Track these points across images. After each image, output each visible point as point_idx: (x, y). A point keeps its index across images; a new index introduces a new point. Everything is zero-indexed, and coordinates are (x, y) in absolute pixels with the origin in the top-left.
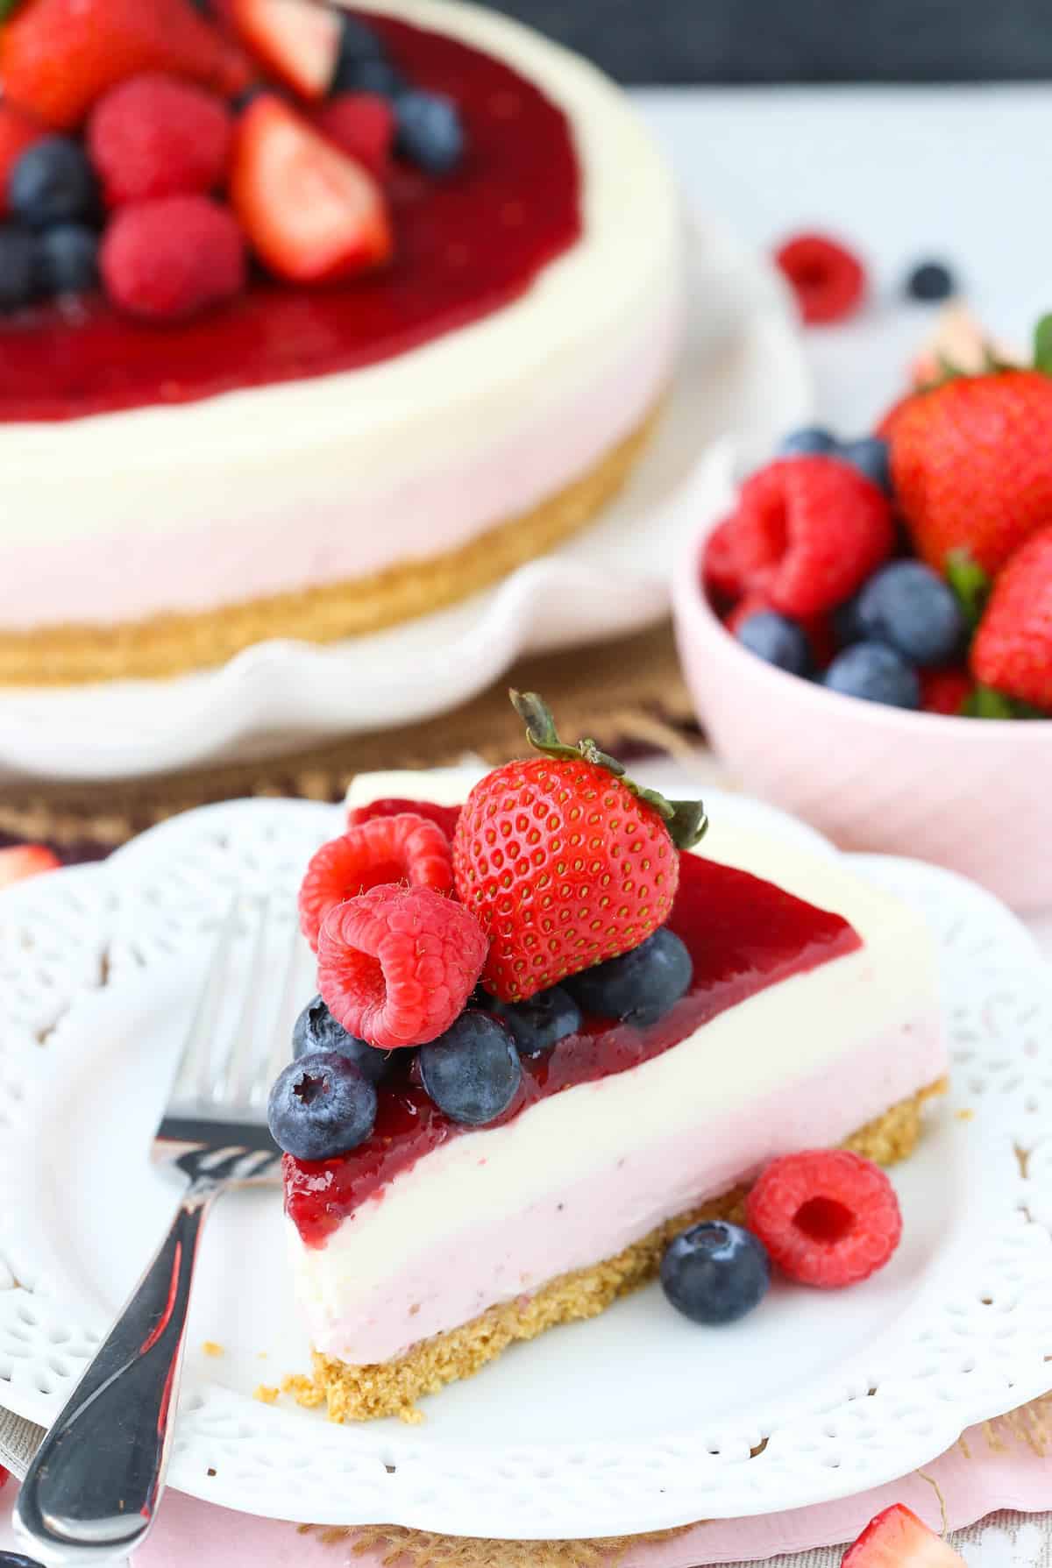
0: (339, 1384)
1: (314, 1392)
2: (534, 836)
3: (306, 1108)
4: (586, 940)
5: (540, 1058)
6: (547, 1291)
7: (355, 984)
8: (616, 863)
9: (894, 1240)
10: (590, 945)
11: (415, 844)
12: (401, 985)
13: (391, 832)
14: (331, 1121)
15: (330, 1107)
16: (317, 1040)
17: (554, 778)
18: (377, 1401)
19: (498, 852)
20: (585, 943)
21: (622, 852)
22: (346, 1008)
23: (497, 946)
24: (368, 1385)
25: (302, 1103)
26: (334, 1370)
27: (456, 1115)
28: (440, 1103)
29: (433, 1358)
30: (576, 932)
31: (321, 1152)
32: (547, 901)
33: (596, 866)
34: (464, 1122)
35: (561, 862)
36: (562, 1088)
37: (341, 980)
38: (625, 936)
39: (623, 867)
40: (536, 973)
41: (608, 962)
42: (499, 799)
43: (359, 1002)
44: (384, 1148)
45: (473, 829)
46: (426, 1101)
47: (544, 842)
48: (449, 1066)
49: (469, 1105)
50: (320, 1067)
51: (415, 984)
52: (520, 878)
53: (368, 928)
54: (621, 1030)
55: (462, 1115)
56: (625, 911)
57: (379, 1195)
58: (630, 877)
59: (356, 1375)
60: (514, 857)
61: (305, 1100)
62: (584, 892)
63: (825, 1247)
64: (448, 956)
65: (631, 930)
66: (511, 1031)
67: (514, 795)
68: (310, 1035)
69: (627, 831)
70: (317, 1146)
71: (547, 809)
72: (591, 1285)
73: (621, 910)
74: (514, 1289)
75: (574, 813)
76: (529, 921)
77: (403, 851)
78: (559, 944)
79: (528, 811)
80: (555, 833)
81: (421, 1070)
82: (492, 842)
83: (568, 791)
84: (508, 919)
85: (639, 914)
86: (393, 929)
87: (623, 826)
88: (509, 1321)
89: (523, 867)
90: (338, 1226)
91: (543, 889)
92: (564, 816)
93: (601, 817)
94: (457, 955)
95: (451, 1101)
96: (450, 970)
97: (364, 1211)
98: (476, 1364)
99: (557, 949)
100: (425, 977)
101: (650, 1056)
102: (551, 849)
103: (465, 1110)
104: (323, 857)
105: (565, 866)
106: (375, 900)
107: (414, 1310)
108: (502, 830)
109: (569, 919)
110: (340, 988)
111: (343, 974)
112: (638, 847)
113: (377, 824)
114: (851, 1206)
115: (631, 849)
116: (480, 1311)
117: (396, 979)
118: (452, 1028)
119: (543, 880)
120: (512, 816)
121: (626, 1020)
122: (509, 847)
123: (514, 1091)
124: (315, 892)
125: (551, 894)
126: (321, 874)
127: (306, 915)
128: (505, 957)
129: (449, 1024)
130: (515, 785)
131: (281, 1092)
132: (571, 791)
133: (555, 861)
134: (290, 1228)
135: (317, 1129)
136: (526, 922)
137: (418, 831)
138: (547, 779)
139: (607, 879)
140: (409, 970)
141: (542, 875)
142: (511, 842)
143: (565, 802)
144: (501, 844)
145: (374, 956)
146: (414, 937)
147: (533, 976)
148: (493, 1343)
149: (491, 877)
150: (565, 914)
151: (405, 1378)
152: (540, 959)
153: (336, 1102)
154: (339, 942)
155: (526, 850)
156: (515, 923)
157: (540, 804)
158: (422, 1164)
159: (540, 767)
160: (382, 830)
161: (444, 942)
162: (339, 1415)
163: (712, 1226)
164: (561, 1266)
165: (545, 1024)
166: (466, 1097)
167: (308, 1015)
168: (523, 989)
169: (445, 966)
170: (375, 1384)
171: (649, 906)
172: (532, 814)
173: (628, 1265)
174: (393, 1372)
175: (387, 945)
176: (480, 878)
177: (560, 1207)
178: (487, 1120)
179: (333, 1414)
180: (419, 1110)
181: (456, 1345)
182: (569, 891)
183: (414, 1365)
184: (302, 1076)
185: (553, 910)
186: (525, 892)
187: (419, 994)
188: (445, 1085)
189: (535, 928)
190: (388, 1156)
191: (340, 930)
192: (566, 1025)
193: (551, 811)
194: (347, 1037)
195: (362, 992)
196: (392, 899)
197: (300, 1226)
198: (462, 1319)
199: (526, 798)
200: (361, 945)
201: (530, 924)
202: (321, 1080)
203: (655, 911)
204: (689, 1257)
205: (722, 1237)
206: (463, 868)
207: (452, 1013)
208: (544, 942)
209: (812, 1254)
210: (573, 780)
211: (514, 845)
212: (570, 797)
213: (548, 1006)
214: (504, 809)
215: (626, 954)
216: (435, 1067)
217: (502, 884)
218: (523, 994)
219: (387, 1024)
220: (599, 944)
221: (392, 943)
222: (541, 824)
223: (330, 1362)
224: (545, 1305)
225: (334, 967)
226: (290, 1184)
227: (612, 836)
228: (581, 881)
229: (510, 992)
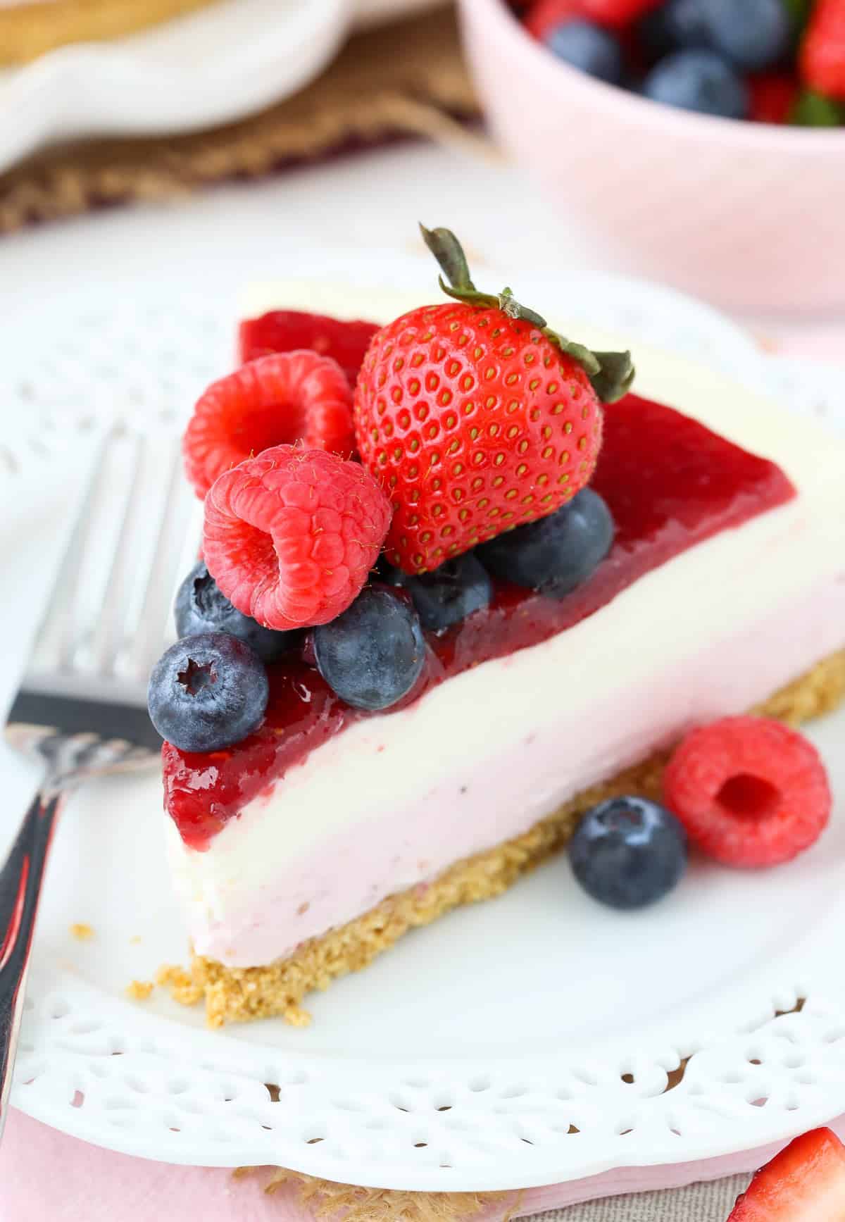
0: (220, 985)
1: (192, 989)
2: (445, 397)
3: (192, 698)
4: (500, 509)
5: (444, 637)
6: (446, 877)
7: (245, 557)
8: (535, 427)
9: (823, 820)
10: (505, 514)
11: (312, 387)
12: (296, 566)
13: (286, 373)
14: (219, 714)
15: (218, 699)
16: (202, 613)
17: (470, 332)
18: (260, 1002)
19: (404, 412)
20: (499, 512)
21: (542, 416)
22: (235, 584)
23: (401, 517)
24: (251, 987)
25: (187, 692)
26: (214, 970)
27: (352, 701)
28: (335, 688)
29: (322, 954)
30: (489, 501)
31: (206, 746)
32: (458, 469)
33: (513, 432)
34: (361, 708)
35: (475, 427)
36: (469, 666)
37: (229, 552)
38: (541, 504)
39: (543, 431)
40: (444, 544)
41: (522, 527)
42: (406, 352)
43: (250, 576)
44: (275, 741)
45: (376, 385)
46: (320, 685)
47: (455, 404)
48: (347, 649)
49: (367, 691)
50: (208, 651)
51: (311, 565)
52: (429, 443)
53: (260, 501)
54: (534, 600)
55: (360, 701)
56: (543, 479)
57: (269, 792)
58: (550, 443)
59: (238, 976)
60: (423, 419)
61: (191, 690)
62: (500, 459)
63: (747, 827)
64: (347, 530)
65: (550, 498)
66: (417, 608)
67: (425, 350)
68: (195, 607)
69: (548, 392)
70: (202, 740)
71: (460, 366)
72: (495, 865)
73: (538, 478)
74: (411, 877)
75: (490, 372)
76: (437, 490)
77: (299, 394)
78: (470, 514)
79: (439, 368)
80: (468, 393)
81: (315, 649)
82: (398, 400)
83: (483, 346)
84: (413, 486)
85: (559, 482)
86: (287, 503)
87: (543, 386)
88: (406, 910)
89: (432, 431)
90: (222, 827)
91: (454, 455)
92: (480, 376)
93: (520, 378)
94: (356, 527)
95: (347, 687)
96: (349, 548)
97: (251, 810)
98: (369, 956)
99: (468, 519)
100: (323, 557)
101: (565, 627)
102: (463, 412)
103: (363, 697)
104: (211, 399)
105: (478, 431)
106: (266, 466)
107: (303, 909)
108: (409, 389)
109: (482, 488)
110: (228, 562)
111: (231, 546)
112: (560, 408)
113: (270, 363)
114: (778, 783)
115: (552, 411)
116: (374, 903)
117: (289, 561)
118: (352, 608)
119: (454, 445)
120: (421, 373)
121: (540, 592)
122: (417, 407)
123: (417, 675)
124: (201, 438)
125: (462, 461)
126: (207, 417)
127: (192, 463)
128: (410, 528)
129: (348, 604)
130: (425, 337)
131: (164, 678)
132: (487, 346)
133: (468, 426)
134: (169, 829)
135: (203, 722)
136: (434, 491)
137: (316, 372)
138: (460, 333)
139: (525, 445)
140: (305, 550)
141: (453, 440)
142: (419, 403)
143: (480, 360)
144: (408, 403)
145: (266, 531)
146: (310, 513)
147: (441, 547)
148: (388, 933)
149: (396, 439)
150: (478, 483)
151: (290, 980)
152: (448, 530)
153: (224, 693)
154: (228, 514)
155: (435, 412)
156: (423, 493)
157: (452, 361)
158: (316, 756)
159: (452, 315)
160: (276, 370)
161: (344, 516)
162: (219, 1018)
163: (624, 805)
164: (462, 848)
165: (452, 599)
166: (365, 683)
167: (192, 583)
168: (430, 561)
169: (345, 542)
170: (259, 985)
171: (570, 473)
172: (443, 372)
173: (535, 842)
174: (278, 972)
175: (280, 522)
176: (384, 440)
177: (463, 790)
178: (386, 706)
179: (212, 1017)
180: (315, 695)
181: (346, 939)
182: (482, 459)
183: (300, 963)
184: (186, 663)
185: (464, 479)
186: (434, 459)
187: (317, 575)
188: (342, 670)
189: (444, 496)
190: (280, 749)
191: (227, 502)
192: (476, 599)
193: (464, 370)
194: (236, 612)
195: (253, 567)
196: (286, 465)
197: (179, 825)
198: (354, 913)
199: (436, 354)
200: (252, 521)
201: (438, 493)
202: (207, 668)
203: (577, 477)
204: (601, 841)
205: (636, 818)
206: (366, 426)
207: (352, 592)
208: (453, 513)
209: (733, 833)
210: (489, 333)
211: (423, 405)
212: (486, 354)
213: (455, 577)
214: (412, 366)
215: (541, 520)
216: (332, 649)
217: (409, 448)
218: (429, 567)
219: (280, 607)
220: (513, 512)
221: (285, 520)
222: (453, 383)
223: (209, 961)
224: (442, 890)
225: (221, 539)
226: (171, 778)
227: (534, 397)
228: (495, 448)
229: (414, 564)
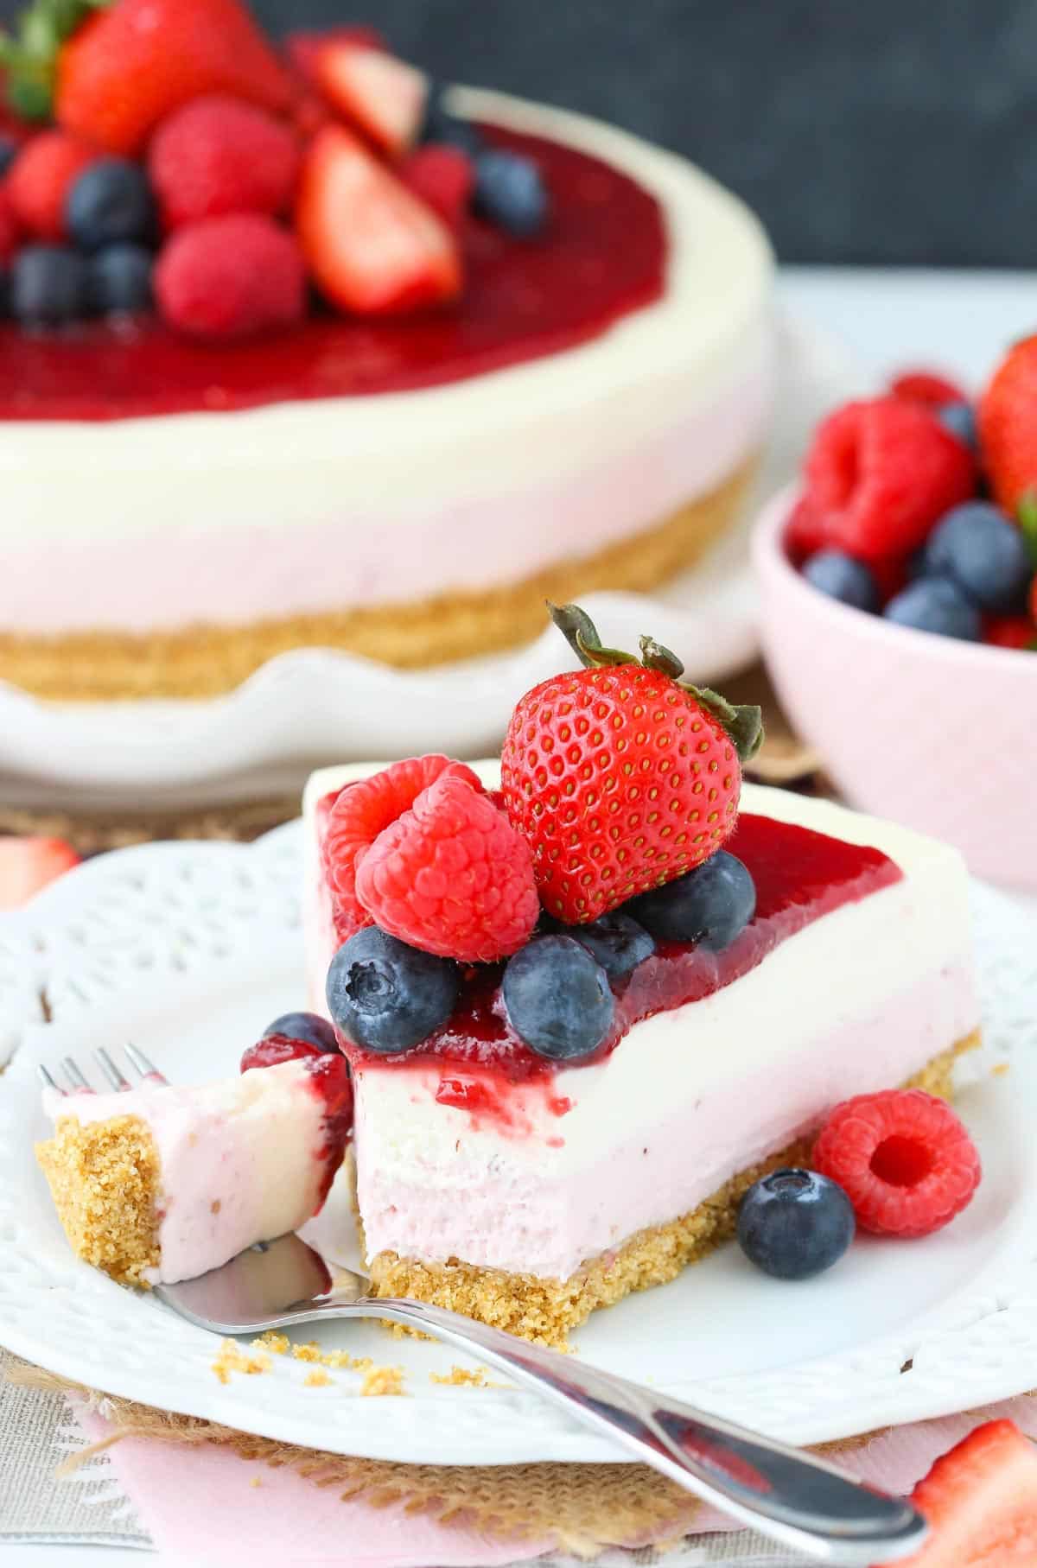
2: (597, 738)
4: (655, 849)
6: (629, 1248)
8: (684, 763)
10: (660, 855)
17: (612, 681)
19: (557, 759)
20: (655, 852)
21: (691, 756)
30: (645, 840)
32: (615, 806)
33: (665, 766)
35: (628, 763)
38: (693, 847)
39: (692, 767)
40: (605, 888)
41: (673, 881)
42: (553, 704)
45: (525, 741)
47: (607, 742)
52: (586, 783)
54: (695, 952)
56: (696, 815)
58: (699, 778)
60: (576, 762)
62: (654, 794)
63: (905, 1189)
65: (700, 839)
67: (571, 699)
69: (692, 729)
71: (608, 709)
72: (668, 1244)
73: (692, 813)
75: (638, 711)
76: (596, 829)
78: (628, 853)
79: (588, 713)
80: (618, 732)
82: (550, 749)
83: (628, 690)
84: (573, 829)
85: (708, 821)
87: (689, 724)
88: (597, 1279)
89: (587, 772)
91: (612, 791)
92: (628, 715)
93: (666, 715)
99: (626, 860)
101: (725, 983)
102: (615, 749)
105: (632, 766)
108: (560, 736)
109: (639, 824)
112: (704, 747)
115: (698, 749)
119: (609, 783)
120: (569, 719)
121: (698, 941)
122: (569, 752)
125: (619, 799)
128: (570, 871)
130: (570, 690)
132: (631, 690)
133: (621, 762)
136: (594, 831)
138: (604, 682)
139: (676, 780)
141: (608, 778)
142: (570, 747)
143: (626, 701)
144: (560, 748)
147: (602, 890)
148: (583, 1304)
149: (551, 786)
150: (635, 819)
152: (608, 873)
155: (587, 752)
156: (581, 833)
157: (599, 705)
163: (790, 1172)
164: (641, 1220)
168: (591, 906)
171: (719, 812)
172: (591, 715)
173: (700, 1224)
176: (539, 790)
177: (645, 1151)
182: (638, 795)
185: (621, 816)
186: (590, 798)
189: (602, 836)
193: (612, 711)
199: (583, 699)
201: (597, 833)
203: (725, 818)
204: (772, 1204)
205: (803, 1181)
206: (518, 783)
208: (612, 853)
209: (893, 1196)
210: (630, 681)
211: (575, 748)
212: (631, 696)
213: (619, 927)
214: (560, 714)
215: (692, 871)
217: (564, 793)
218: (591, 912)
220: (668, 854)
222: (602, 725)
224: (626, 1264)
227: (679, 734)
228: (650, 783)
229: (576, 908)
